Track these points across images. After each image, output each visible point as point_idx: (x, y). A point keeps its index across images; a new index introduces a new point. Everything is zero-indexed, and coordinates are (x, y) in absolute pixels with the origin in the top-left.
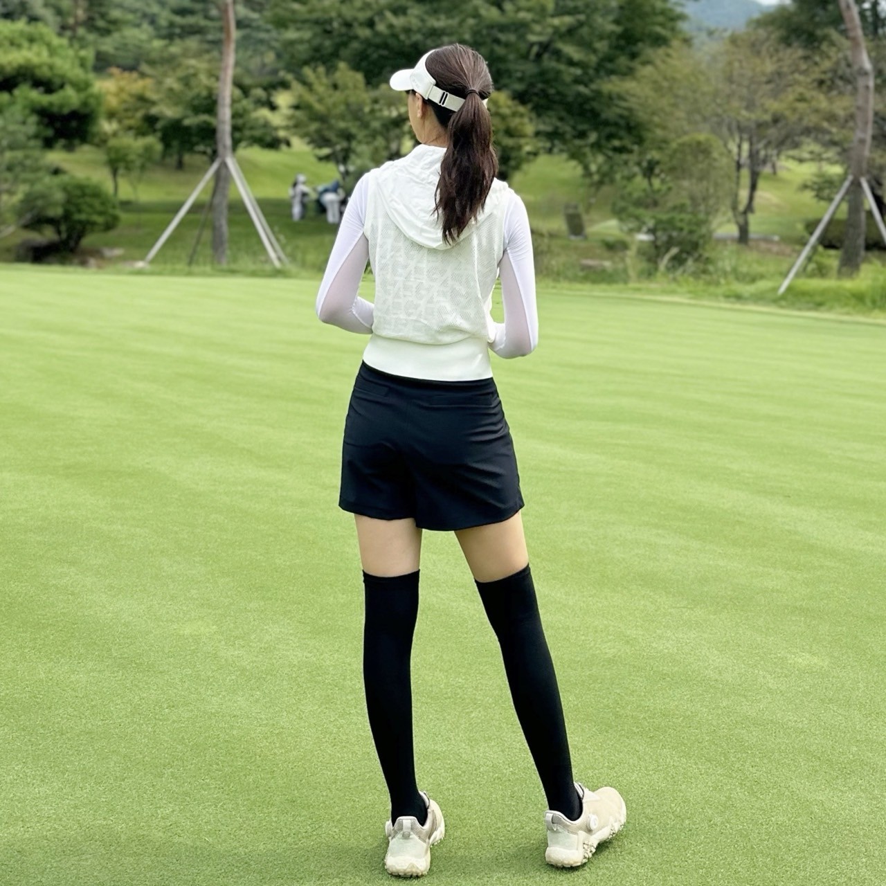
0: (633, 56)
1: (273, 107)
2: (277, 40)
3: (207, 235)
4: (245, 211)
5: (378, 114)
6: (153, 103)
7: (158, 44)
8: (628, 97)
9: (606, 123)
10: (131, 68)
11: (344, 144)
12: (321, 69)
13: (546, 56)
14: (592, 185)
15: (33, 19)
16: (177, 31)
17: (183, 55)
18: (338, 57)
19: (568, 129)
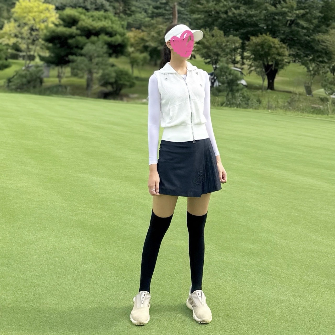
0: (328, 25)
2: (190, 18)
5: (229, 46)
6: (147, 41)
7: (147, 19)
8: (325, 41)
9: (317, 51)
10: (138, 28)
11: (216, 57)
12: (208, 29)
13: (293, 25)
14: (311, 75)
15: (106, 11)
16: (155, 15)
17: (156, 23)
18: (214, 25)
19: (302, 53)
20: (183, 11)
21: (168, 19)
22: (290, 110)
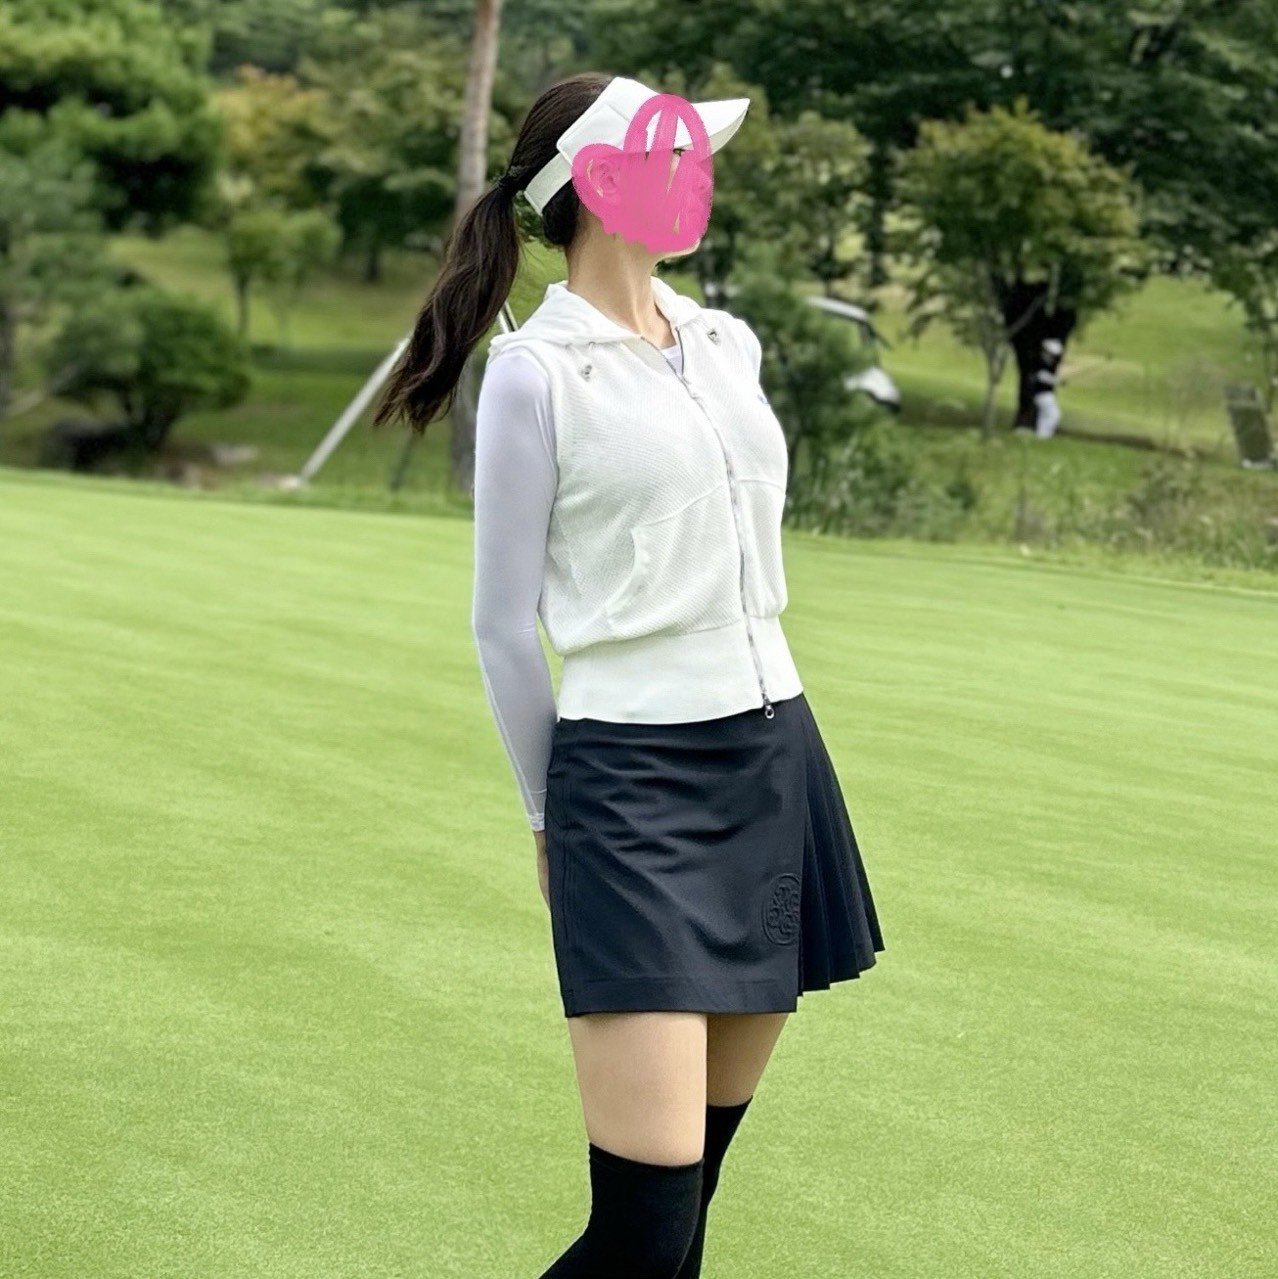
2: (579, 15)
5: (795, 177)
6: (326, 142)
7: (336, 17)
10: (280, 67)
11: (723, 241)
12: (676, 77)
13: (1166, 59)
17: (385, 42)
18: (710, 53)
19: (1216, 220)
21: (454, 17)
22: (1141, 545)
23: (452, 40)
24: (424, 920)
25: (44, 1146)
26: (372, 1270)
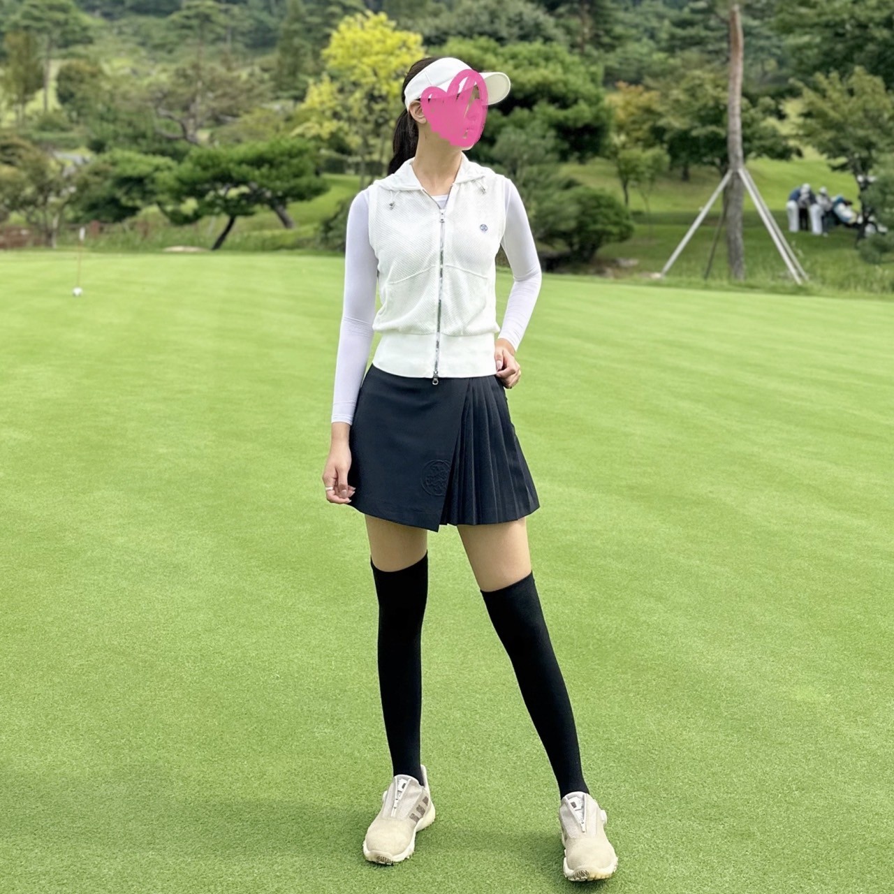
1: (781, 116)
2: (779, 47)
3: (722, 248)
4: (761, 223)
7: (659, 56)
10: (635, 81)
11: (864, 154)
12: (834, 75)
15: (548, 39)
16: (678, 43)
17: (684, 66)
18: (852, 61)
20: (756, 27)
21: (717, 52)
23: (716, 64)
24: (757, 487)
25: (593, 590)
26: (760, 658)
